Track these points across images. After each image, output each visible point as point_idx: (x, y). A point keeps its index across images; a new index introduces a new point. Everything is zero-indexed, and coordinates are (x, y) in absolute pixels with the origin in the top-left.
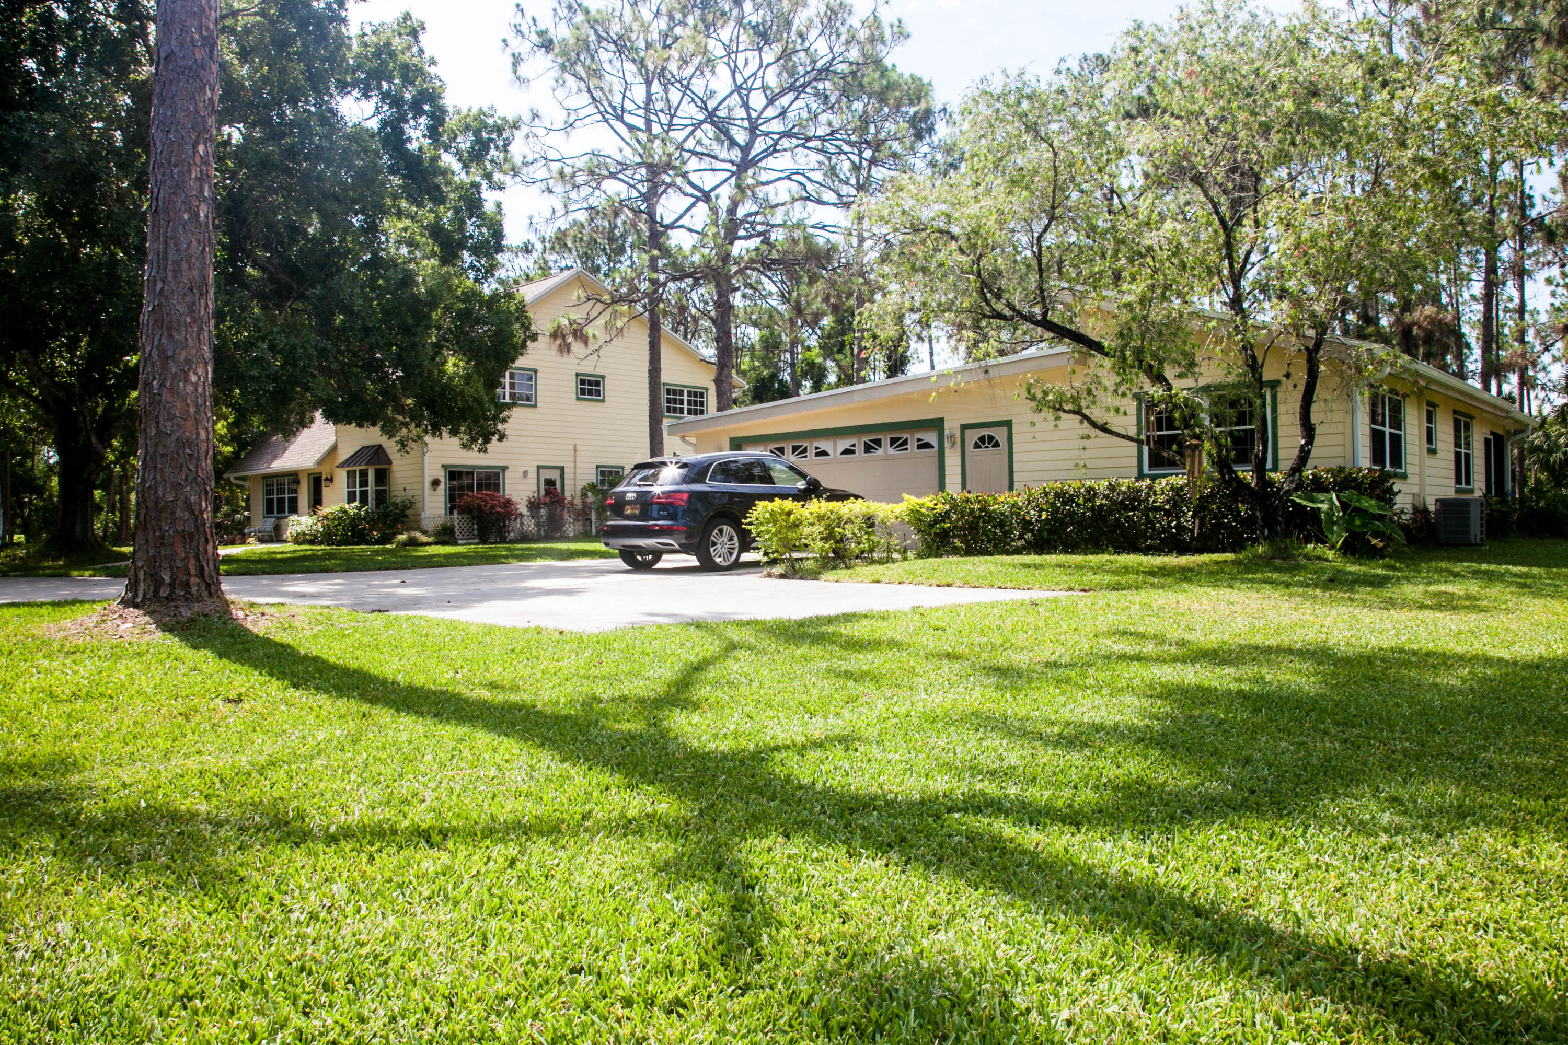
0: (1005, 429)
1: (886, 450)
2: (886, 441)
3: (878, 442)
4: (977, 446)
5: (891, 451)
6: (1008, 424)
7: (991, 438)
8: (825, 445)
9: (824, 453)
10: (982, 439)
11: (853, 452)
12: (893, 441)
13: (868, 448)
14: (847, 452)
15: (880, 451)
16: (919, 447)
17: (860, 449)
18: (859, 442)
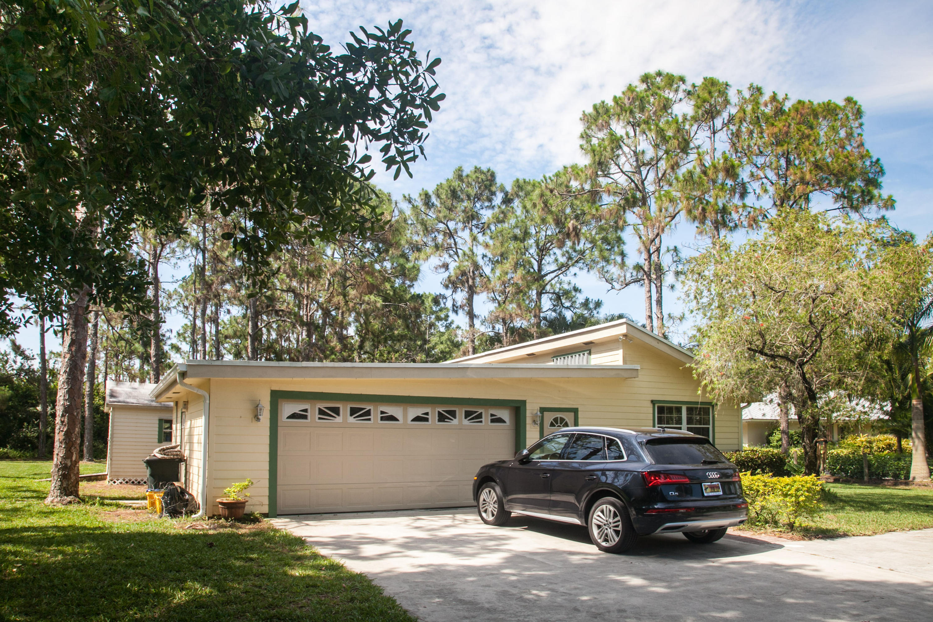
0: (573, 414)
1: (461, 420)
2: (460, 412)
3: (453, 414)
4: (552, 425)
5: (466, 422)
6: (575, 411)
7: (562, 420)
8: (391, 410)
9: (392, 418)
10: (556, 420)
11: (426, 420)
12: (468, 414)
13: (442, 418)
14: (417, 419)
15: (455, 422)
16: (493, 421)
17: (433, 417)
18: (433, 412)
